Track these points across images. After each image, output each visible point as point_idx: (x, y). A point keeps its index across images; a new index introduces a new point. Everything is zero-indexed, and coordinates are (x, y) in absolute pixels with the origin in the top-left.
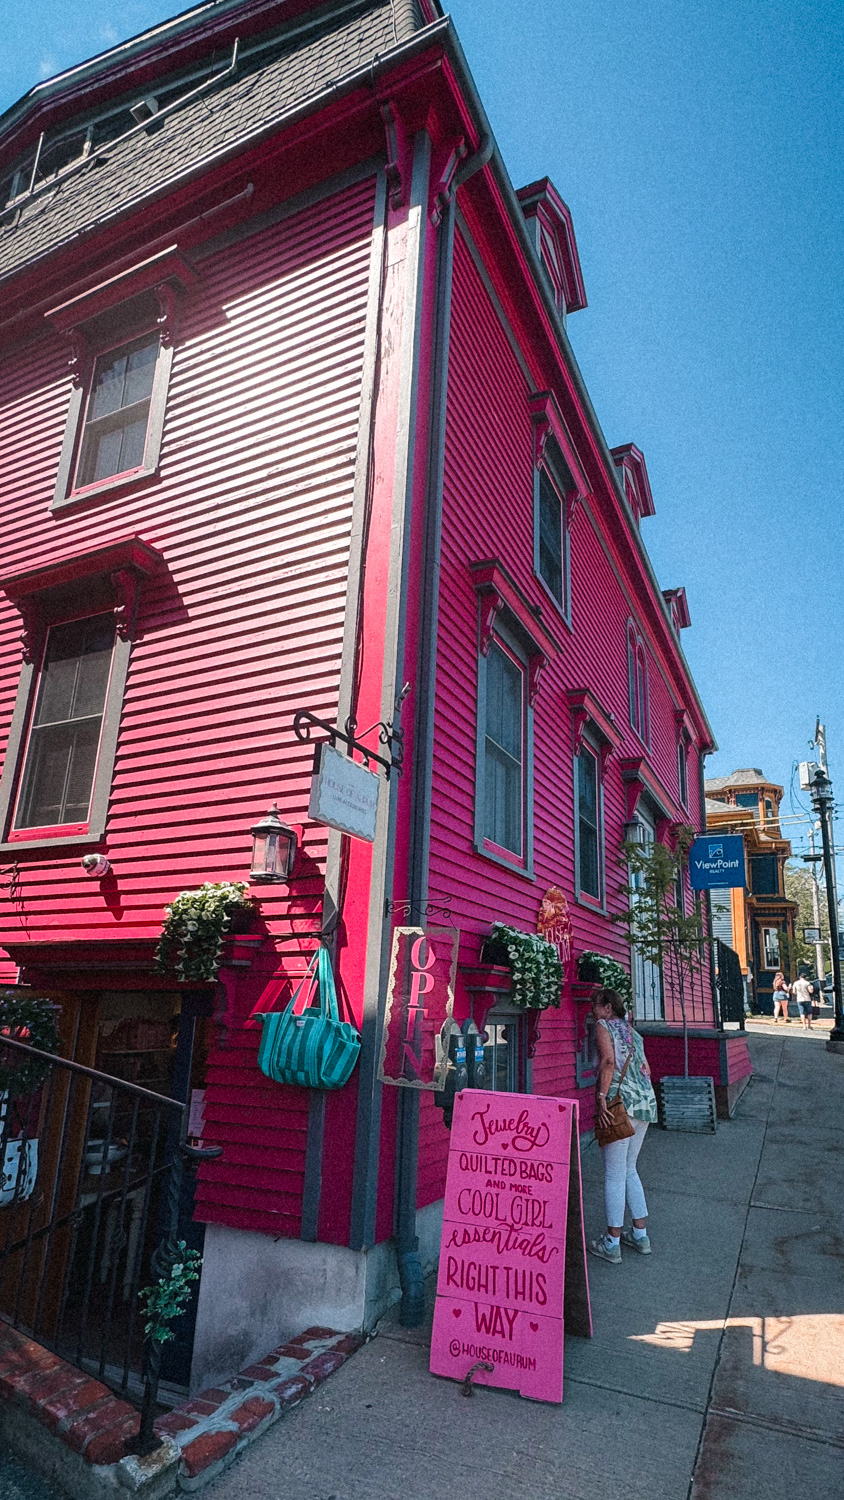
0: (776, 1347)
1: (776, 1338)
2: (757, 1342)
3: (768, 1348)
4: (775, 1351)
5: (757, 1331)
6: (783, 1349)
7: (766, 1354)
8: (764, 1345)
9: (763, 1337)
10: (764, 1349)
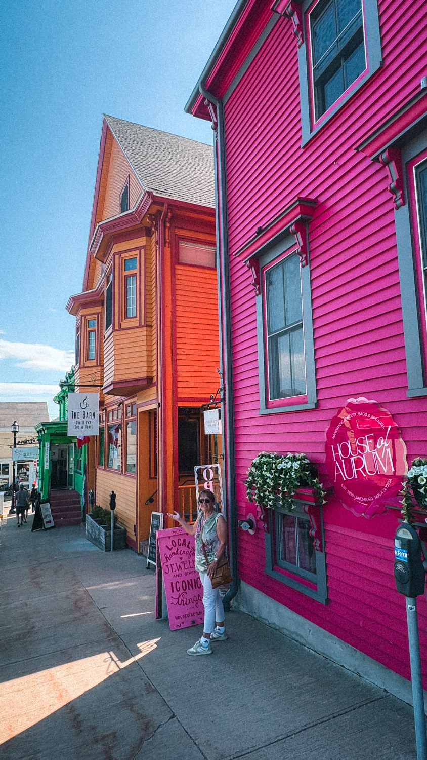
0: (108, 661)
1: (110, 664)
2: (116, 659)
3: (110, 659)
4: (107, 660)
5: (119, 663)
6: (105, 661)
7: (109, 656)
8: (112, 659)
9: (115, 662)
10: (111, 657)
